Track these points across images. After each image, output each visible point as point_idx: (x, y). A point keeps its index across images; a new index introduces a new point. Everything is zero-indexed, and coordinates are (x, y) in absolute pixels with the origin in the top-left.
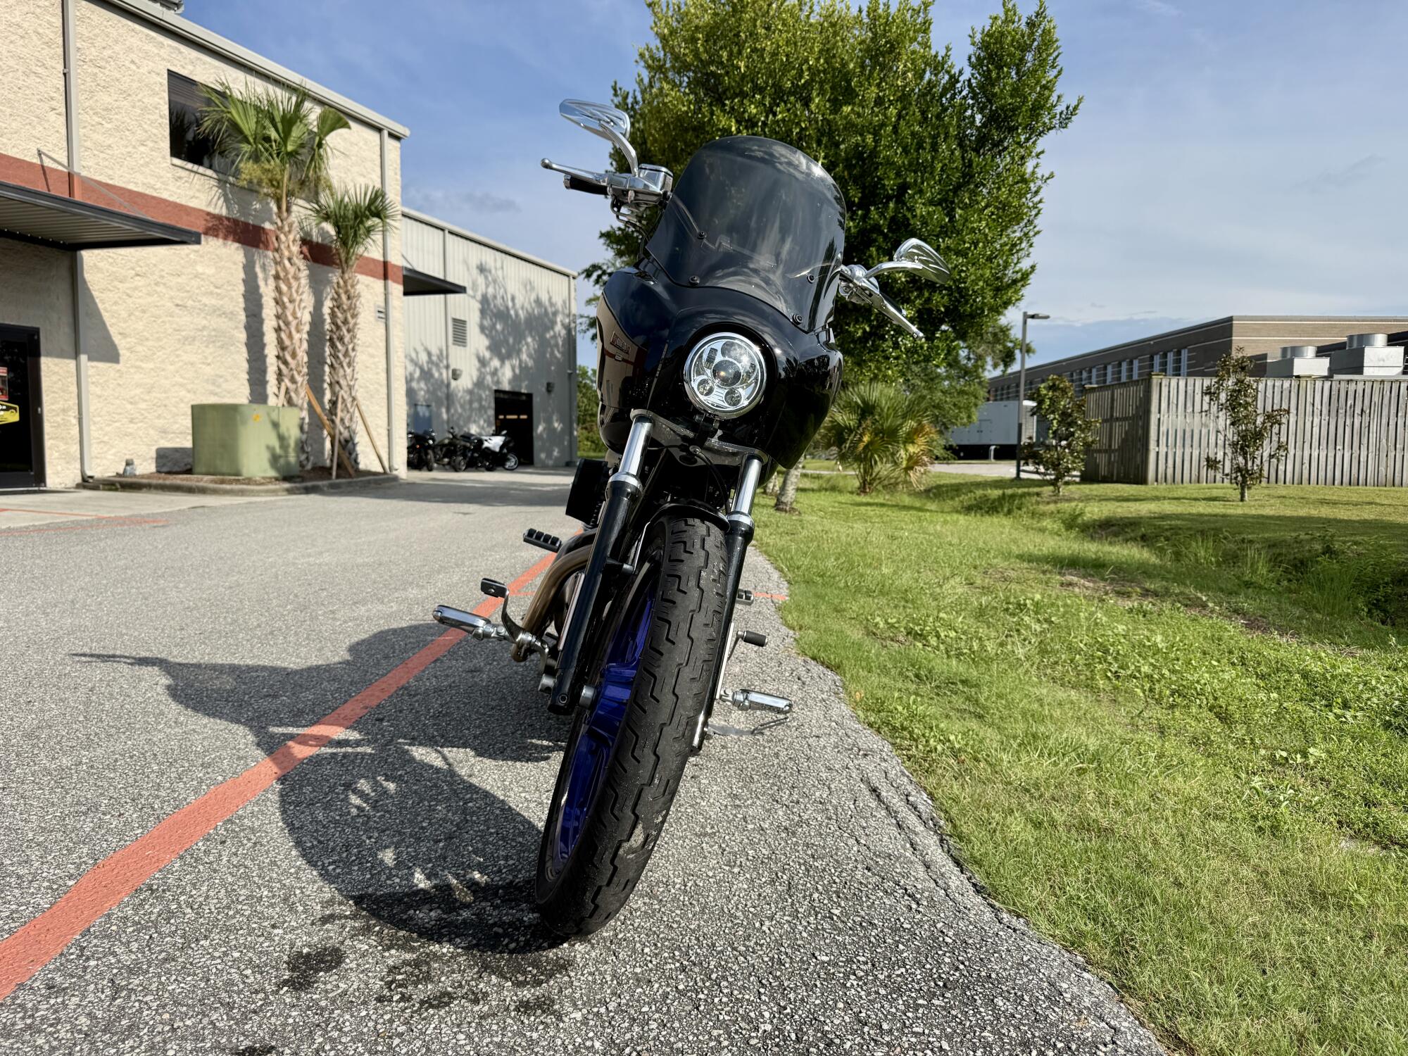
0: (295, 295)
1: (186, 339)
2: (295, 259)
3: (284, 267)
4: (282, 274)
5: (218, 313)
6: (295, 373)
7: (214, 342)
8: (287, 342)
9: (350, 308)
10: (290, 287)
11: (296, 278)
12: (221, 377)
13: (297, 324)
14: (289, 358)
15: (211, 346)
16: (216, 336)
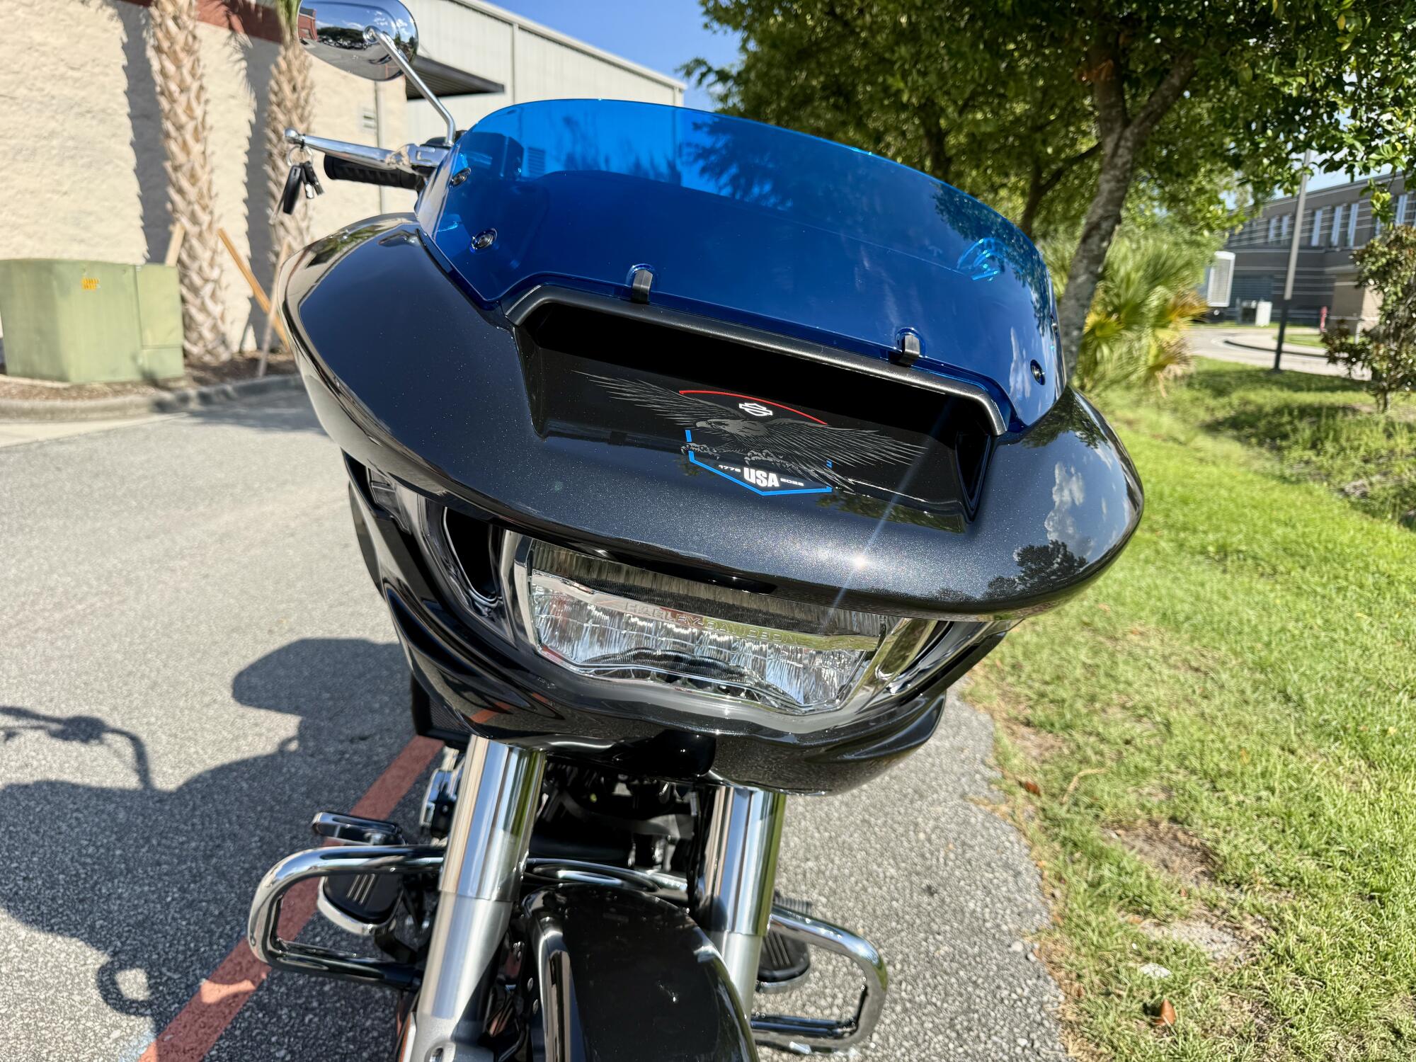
0: (188, 79)
2: (185, 17)
3: (168, 32)
4: (165, 45)
5: (76, 110)
6: (197, 208)
7: (72, 157)
8: (181, 157)
9: (297, 106)
10: (179, 67)
11: (189, 51)
12: (90, 214)
13: (196, 129)
14: (185, 184)
15: (68, 163)
16: (76, 148)
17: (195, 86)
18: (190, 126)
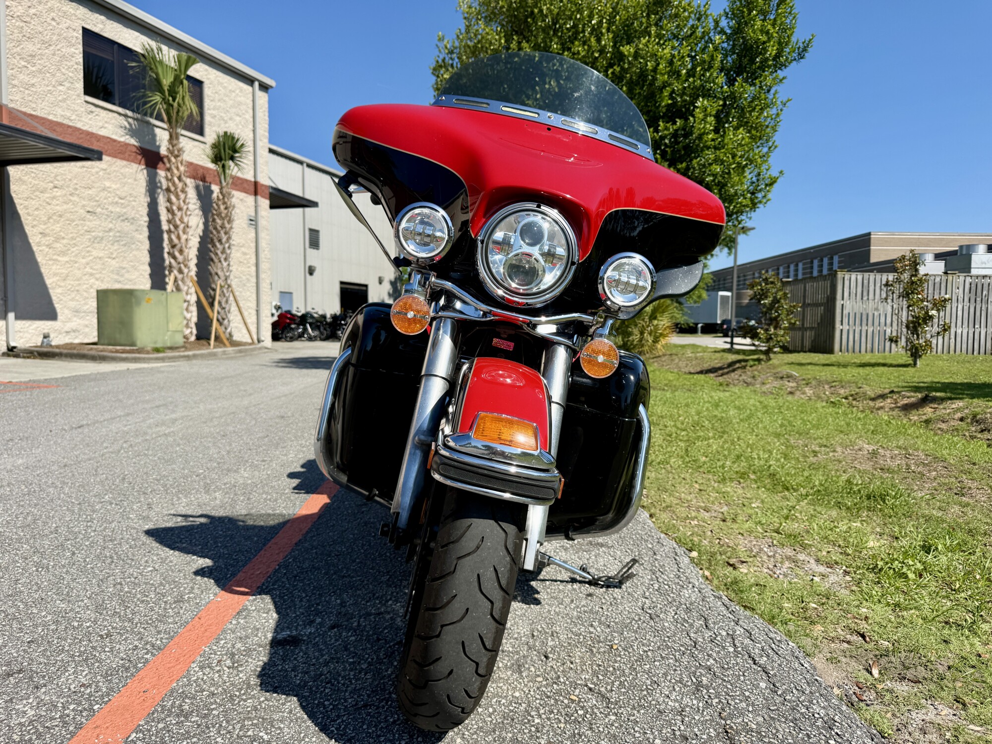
1: (96, 238)
3: (175, 183)
6: (182, 266)
8: (176, 241)
9: (227, 215)
10: (178, 199)
11: (183, 191)
13: (184, 228)
14: (177, 254)
15: (116, 244)
16: (120, 236)
17: (185, 207)
18: (182, 226)
